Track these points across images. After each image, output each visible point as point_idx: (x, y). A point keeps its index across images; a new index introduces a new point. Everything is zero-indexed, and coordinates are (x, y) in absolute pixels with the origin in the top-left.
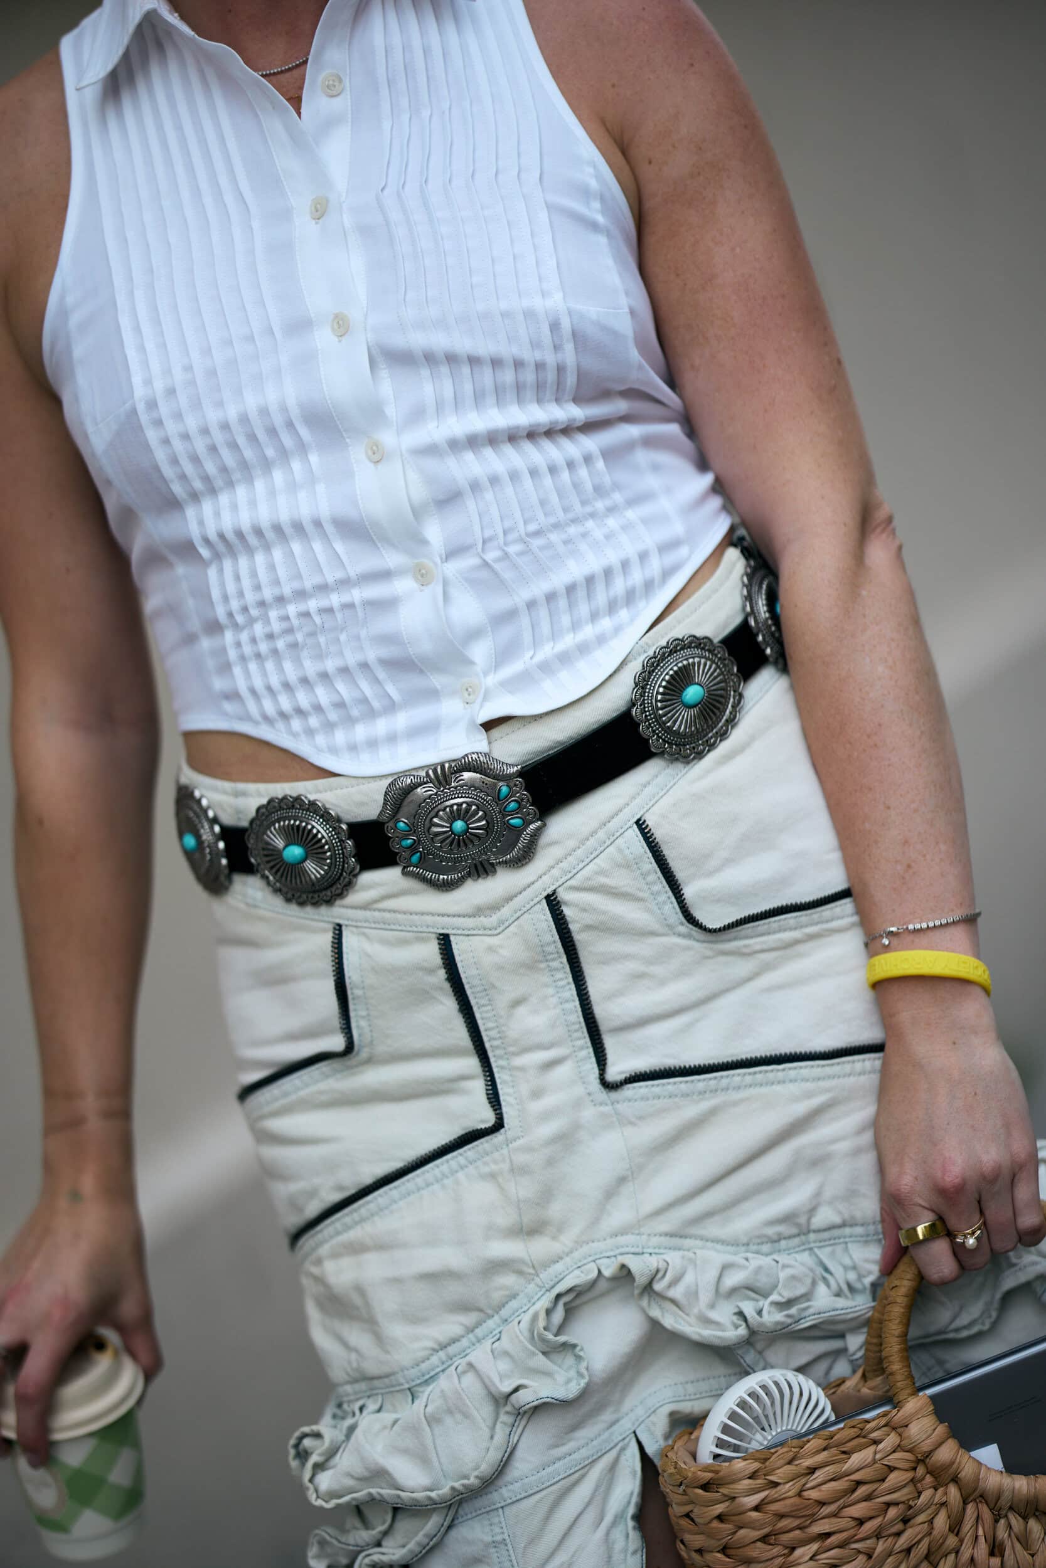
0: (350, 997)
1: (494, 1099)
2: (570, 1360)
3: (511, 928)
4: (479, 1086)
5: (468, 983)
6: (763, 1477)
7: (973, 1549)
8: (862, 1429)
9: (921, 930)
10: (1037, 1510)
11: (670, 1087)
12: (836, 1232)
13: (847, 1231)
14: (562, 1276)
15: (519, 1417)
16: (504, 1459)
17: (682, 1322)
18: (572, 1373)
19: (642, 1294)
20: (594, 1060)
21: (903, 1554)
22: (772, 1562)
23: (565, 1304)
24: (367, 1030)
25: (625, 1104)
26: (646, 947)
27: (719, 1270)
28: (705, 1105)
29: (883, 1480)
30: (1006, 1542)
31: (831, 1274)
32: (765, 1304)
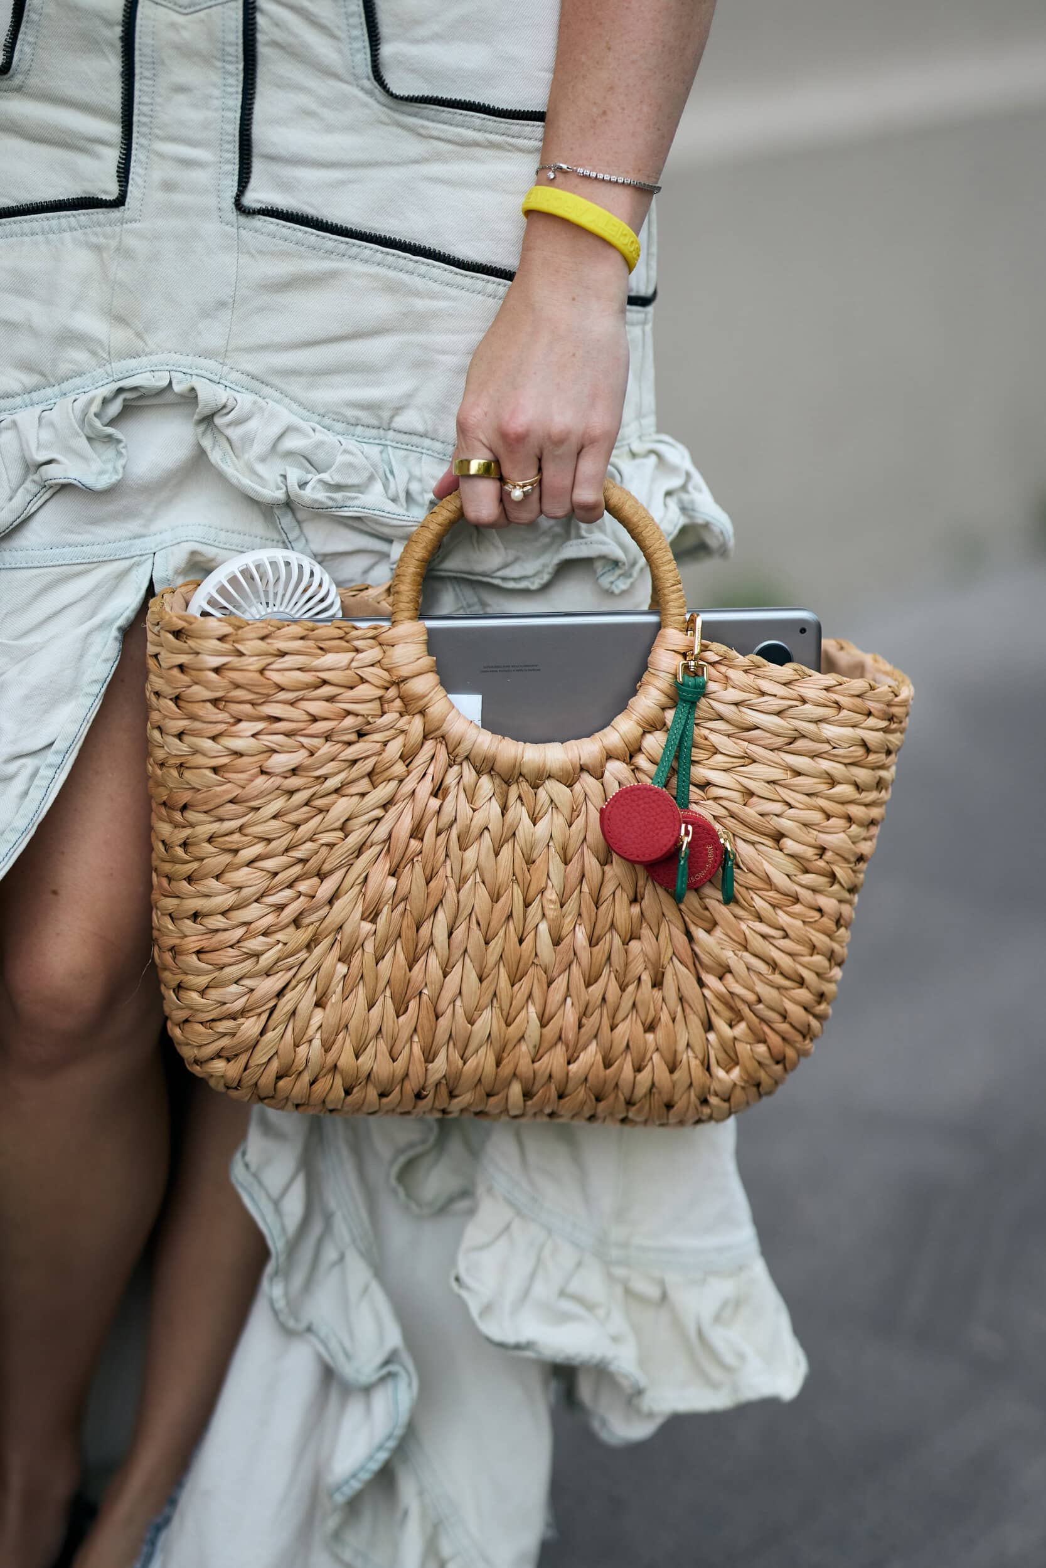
0: (25, 18)
1: (124, 174)
2: (110, 453)
3: (201, 14)
4: (113, 156)
5: (140, 50)
6: (231, 642)
7: (418, 783)
8: (347, 633)
9: (588, 177)
10: (492, 769)
11: (300, 234)
12: (415, 439)
13: (427, 442)
14: (133, 373)
15: (44, 490)
16: (15, 524)
17: (229, 461)
18: (109, 466)
19: (201, 421)
20: (236, 178)
21: (348, 764)
22: (215, 725)
23: (125, 400)
24: (28, 57)
25: (251, 233)
26: (326, 87)
27: (284, 429)
28: (327, 265)
29: (352, 688)
30: (452, 788)
31: (394, 477)
32: (313, 478)
